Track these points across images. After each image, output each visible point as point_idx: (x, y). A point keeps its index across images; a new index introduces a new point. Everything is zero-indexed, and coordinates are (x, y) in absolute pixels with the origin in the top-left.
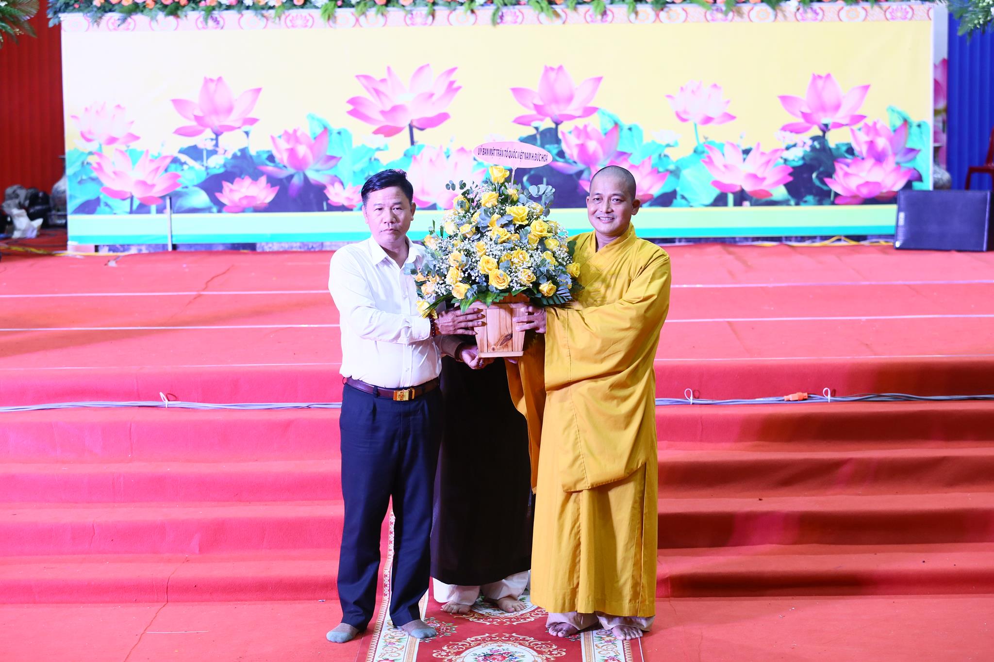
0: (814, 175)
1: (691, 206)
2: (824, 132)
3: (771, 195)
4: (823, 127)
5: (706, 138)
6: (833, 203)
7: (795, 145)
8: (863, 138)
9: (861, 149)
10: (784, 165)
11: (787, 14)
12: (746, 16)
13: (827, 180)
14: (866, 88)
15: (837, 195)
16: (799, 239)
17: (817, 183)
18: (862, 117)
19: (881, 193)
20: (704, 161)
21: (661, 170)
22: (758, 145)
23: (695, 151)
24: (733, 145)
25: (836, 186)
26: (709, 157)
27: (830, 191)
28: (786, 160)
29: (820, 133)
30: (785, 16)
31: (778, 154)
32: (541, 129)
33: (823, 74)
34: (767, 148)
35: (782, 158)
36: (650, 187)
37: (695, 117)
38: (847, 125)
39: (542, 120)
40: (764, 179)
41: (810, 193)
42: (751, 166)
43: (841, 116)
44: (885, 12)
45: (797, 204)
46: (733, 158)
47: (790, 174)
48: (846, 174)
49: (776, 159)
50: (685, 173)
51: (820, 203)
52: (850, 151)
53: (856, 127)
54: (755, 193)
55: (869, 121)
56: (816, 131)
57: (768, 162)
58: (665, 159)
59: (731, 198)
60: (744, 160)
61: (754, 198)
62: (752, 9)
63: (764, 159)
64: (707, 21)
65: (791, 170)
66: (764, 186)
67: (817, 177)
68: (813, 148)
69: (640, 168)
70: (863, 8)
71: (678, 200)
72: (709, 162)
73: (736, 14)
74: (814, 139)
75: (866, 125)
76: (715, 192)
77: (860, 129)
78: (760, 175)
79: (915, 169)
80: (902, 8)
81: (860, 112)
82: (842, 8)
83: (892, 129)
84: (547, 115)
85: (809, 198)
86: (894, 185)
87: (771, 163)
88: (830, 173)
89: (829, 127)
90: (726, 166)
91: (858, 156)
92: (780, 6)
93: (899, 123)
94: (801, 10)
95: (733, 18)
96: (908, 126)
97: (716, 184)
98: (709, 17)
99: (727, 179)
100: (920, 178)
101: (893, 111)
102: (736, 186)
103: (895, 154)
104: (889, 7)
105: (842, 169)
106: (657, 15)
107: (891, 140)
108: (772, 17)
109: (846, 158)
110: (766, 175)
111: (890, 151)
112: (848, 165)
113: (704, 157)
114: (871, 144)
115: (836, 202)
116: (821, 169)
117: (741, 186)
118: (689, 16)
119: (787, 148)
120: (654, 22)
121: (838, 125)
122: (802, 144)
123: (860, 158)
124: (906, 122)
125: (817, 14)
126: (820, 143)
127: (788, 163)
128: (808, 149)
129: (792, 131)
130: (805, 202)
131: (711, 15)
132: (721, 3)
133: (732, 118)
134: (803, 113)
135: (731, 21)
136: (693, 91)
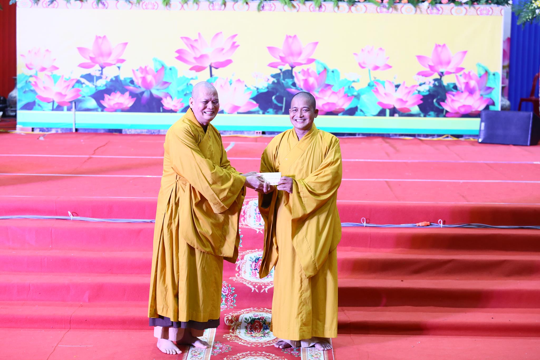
0: (435, 101)
1: (366, 116)
2: (441, 77)
3: (410, 111)
4: (440, 73)
5: (375, 78)
6: (445, 116)
7: (424, 83)
8: (463, 80)
9: (461, 86)
10: (418, 94)
11: (422, 10)
12: (399, 10)
13: (442, 103)
14: (465, 52)
15: (447, 112)
16: (425, 136)
17: (436, 105)
18: (462, 69)
19: (472, 111)
20: (374, 91)
21: (349, 95)
22: (404, 82)
23: (369, 85)
24: (390, 82)
25: (447, 107)
26: (376, 89)
27: (443, 110)
28: (419, 92)
29: (439, 77)
30: (421, 11)
31: (415, 88)
32: (283, 70)
33: (442, 44)
34: (409, 85)
35: (417, 90)
36: (343, 105)
37: (369, 67)
38: (454, 73)
39: (284, 65)
40: (406, 102)
41: (432, 110)
42: (400, 94)
43: (450, 68)
44: (477, 10)
45: (425, 116)
46: (390, 89)
47: (421, 99)
48: (453, 100)
49: (414, 91)
50: (363, 97)
51: (438, 116)
52: (455, 87)
53: (458, 74)
54: (402, 109)
55: (466, 71)
56: (436, 76)
57: (409, 93)
58: (352, 89)
59: (388, 112)
60: (396, 90)
61: (401, 112)
62: (403, 6)
63: (407, 91)
64: (378, 12)
65: (422, 97)
66: (407, 106)
67: (436, 101)
68: (434, 85)
69: (338, 94)
70: (465, 8)
71: (359, 112)
72: (376, 91)
73: (394, 9)
74: (435, 80)
75: (464, 73)
76: (379, 108)
77: (461, 76)
78: (404, 99)
79: (491, 99)
80: (486, 9)
81: (461, 66)
82: (453, 8)
83: (479, 76)
84: (286, 62)
85: (432, 113)
86: (479, 107)
87: (411, 93)
88: (443, 100)
89: (444, 73)
90: (385, 94)
91: (459, 90)
92: (419, 5)
93: (483, 73)
94: (430, 8)
95: (392, 11)
96: (488, 75)
97: (380, 103)
98: (379, 10)
99: (386, 101)
100: (493, 104)
101: (480, 66)
102: (391, 105)
103: (480, 90)
104: (479, 8)
105: (450, 97)
106: (350, 9)
107: (478, 82)
108: (414, 11)
109: (453, 91)
110: (408, 99)
111: (477, 88)
112: (454, 95)
113: (373, 88)
114: (467, 84)
115: (447, 115)
116: (439, 97)
117: (394, 106)
118: (367, 9)
119: (420, 85)
120: (348, 12)
121: (449, 73)
122: (428, 83)
123: (460, 92)
124: (487, 72)
125: (439, 10)
126: (438, 83)
127: (420, 93)
128: (432, 86)
129: (423, 76)
130: (429, 115)
131: (380, 9)
132: (386, 2)
133: (390, 67)
134: (429, 65)
135: (391, 13)
136: (368, 51)
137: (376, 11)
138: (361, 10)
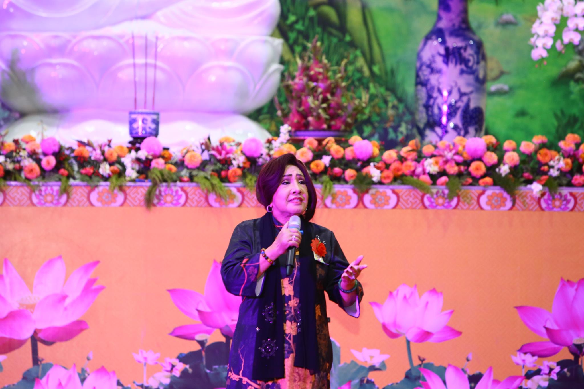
2: (577, 357)
4: (575, 348)
5: (422, 359)
7: (538, 372)
11: (527, 202)
12: (474, 202)
22: (491, 369)
23: (407, 376)
24: (456, 369)
26: (426, 385)
29: (571, 357)
30: (525, 204)
32: (208, 344)
33: (576, 279)
34: (501, 373)
39: (209, 333)
56: (565, 354)
58: (369, 386)
62: (483, 193)
64: (425, 207)
68: (561, 376)
73: (461, 200)
74: (563, 364)
84: (215, 327)
92: (519, 190)
94: (546, 197)
95: (458, 205)
98: (427, 203)
106: (361, 200)
113: (418, 383)
118: (401, 200)
119: (528, 376)
120: (356, 207)
122: (547, 371)
125: (567, 201)
126: (571, 370)
129: (533, 355)
133: (458, 333)
134: (547, 329)
135: (455, 207)
136: (405, 297)
137: (421, 205)
138: (387, 202)
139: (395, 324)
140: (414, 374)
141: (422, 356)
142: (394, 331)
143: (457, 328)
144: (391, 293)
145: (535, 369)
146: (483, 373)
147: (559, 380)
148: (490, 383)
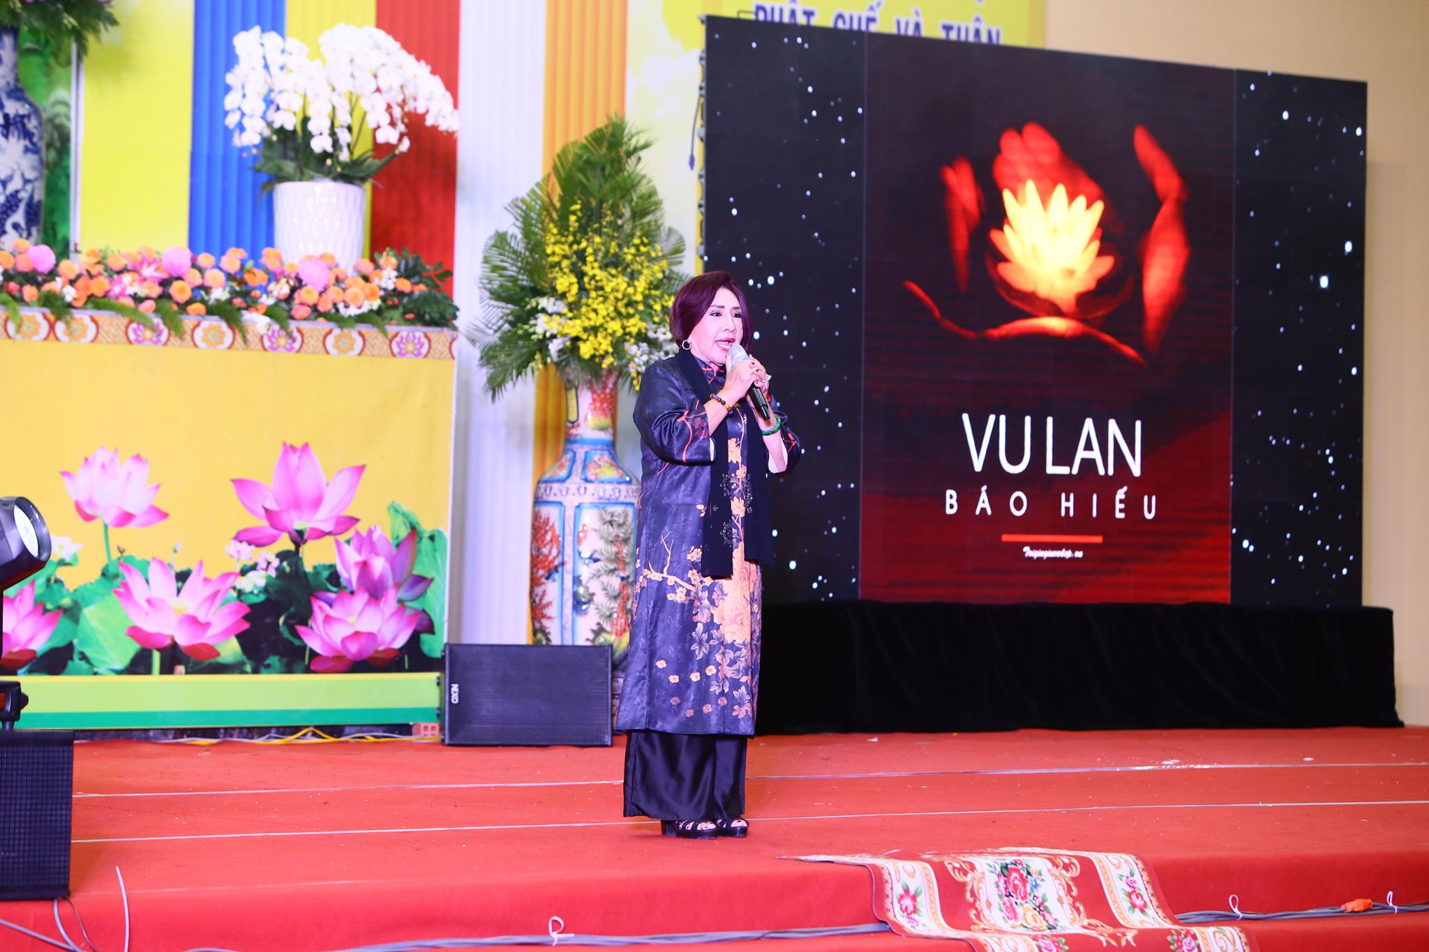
0: (281, 620)
1: (95, 674)
2: (298, 546)
4: (295, 534)
5: (122, 552)
6: (308, 670)
7: (254, 567)
10: (238, 602)
12: (188, 337)
13: (300, 629)
14: (360, 469)
15: (313, 654)
17: (286, 633)
18: (353, 521)
19: (377, 652)
20: (116, 592)
21: (49, 606)
22: (201, 564)
23: (104, 574)
24: (162, 563)
25: (315, 640)
26: (125, 585)
27: (305, 646)
28: (240, 593)
29: (292, 547)
30: (245, 340)
31: (230, 581)
33: (299, 445)
34: (213, 572)
35: (234, 588)
36: (31, 640)
38: (330, 533)
40: (207, 625)
41: (275, 653)
42: (191, 601)
43: (321, 519)
44: (391, 341)
45: (256, 671)
46: (162, 586)
47: (246, 618)
48: (328, 619)
49: (227, 591)
50: (89, 614)
51: (289, 669)
52: (334, 578)
53: (342, 538)
54: (194, 649)
55: (362, 528)
56: (285, 544)
57: (214, 596)
58: (56, 587)
59: (156, 657)
60: (179, 591)
61: (192, 659)
62: (198, 325)
63: (209, 590)
64: (130, 342)
65: (247, 610)
66: (208, 637)
67: (285, 622)
68: (279, 570)
69: (16, 603)
70: (360, 334)
71: (76, 662)
72: (125, 593)
73: (173, 333)
74: (282, 556)
75: (358, 533)
76: (133, 648)
77: (348, 542)
78: (201, 619)
79: (424, 611)
80: (414, 337)
81: (349, 512)
82: (330, 332)
83: (394, 542)
85: (274, 660)
86: (394, 639)
87: (220, 595)
88: (304, 617)
89: (306, 536)
90: (149, 601)
91: (346, 587)
93: (404, 532)
95: (168, 339)
96: (417, 539)
97: (135, 633)
98: (132, 336)
99: (151, 625)
100: (430, 629)
101: (397, 511)
102: (165, 636)
103: (397, 586)
104: (396, 335)
105: (320, 608)
106: (52, 327)
107: (392, 561)
108: (228, 339)
109: (330, 591)
110: (210, 618)
111: (390, 582)
112: (331, 605)
113: (117, 583)
114: (364, 567)
115: (312, 668)
116: (292, 609)
117: (173, 638)
118: (101, 331)
119: (244, 572)
121: (320, 534)
122: (264, 566)
123: (348, 590)
124: (414, 531)
125: (294, 340)
126: (289, 565)
127: (243, 598)
128: (273, 573)
129: (250, 543)
130: (268, 666)
131: (135, 331)
133: (164, 516)
134: (266, 510)
135: (165, 344)
136: (103, 466)
137: (124, 339)
138: (84, 335)
139: (91, 503)
140: (112, 570)
141: (122, 546)
142: (89, 511)
143: (164, 508)
144: (86, 460)
145: (251, 563)
146: (192, 569)
147: (278, 577)
148: (200, 582)
